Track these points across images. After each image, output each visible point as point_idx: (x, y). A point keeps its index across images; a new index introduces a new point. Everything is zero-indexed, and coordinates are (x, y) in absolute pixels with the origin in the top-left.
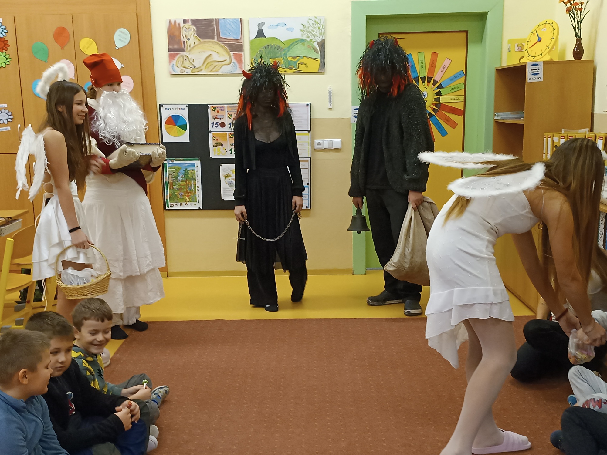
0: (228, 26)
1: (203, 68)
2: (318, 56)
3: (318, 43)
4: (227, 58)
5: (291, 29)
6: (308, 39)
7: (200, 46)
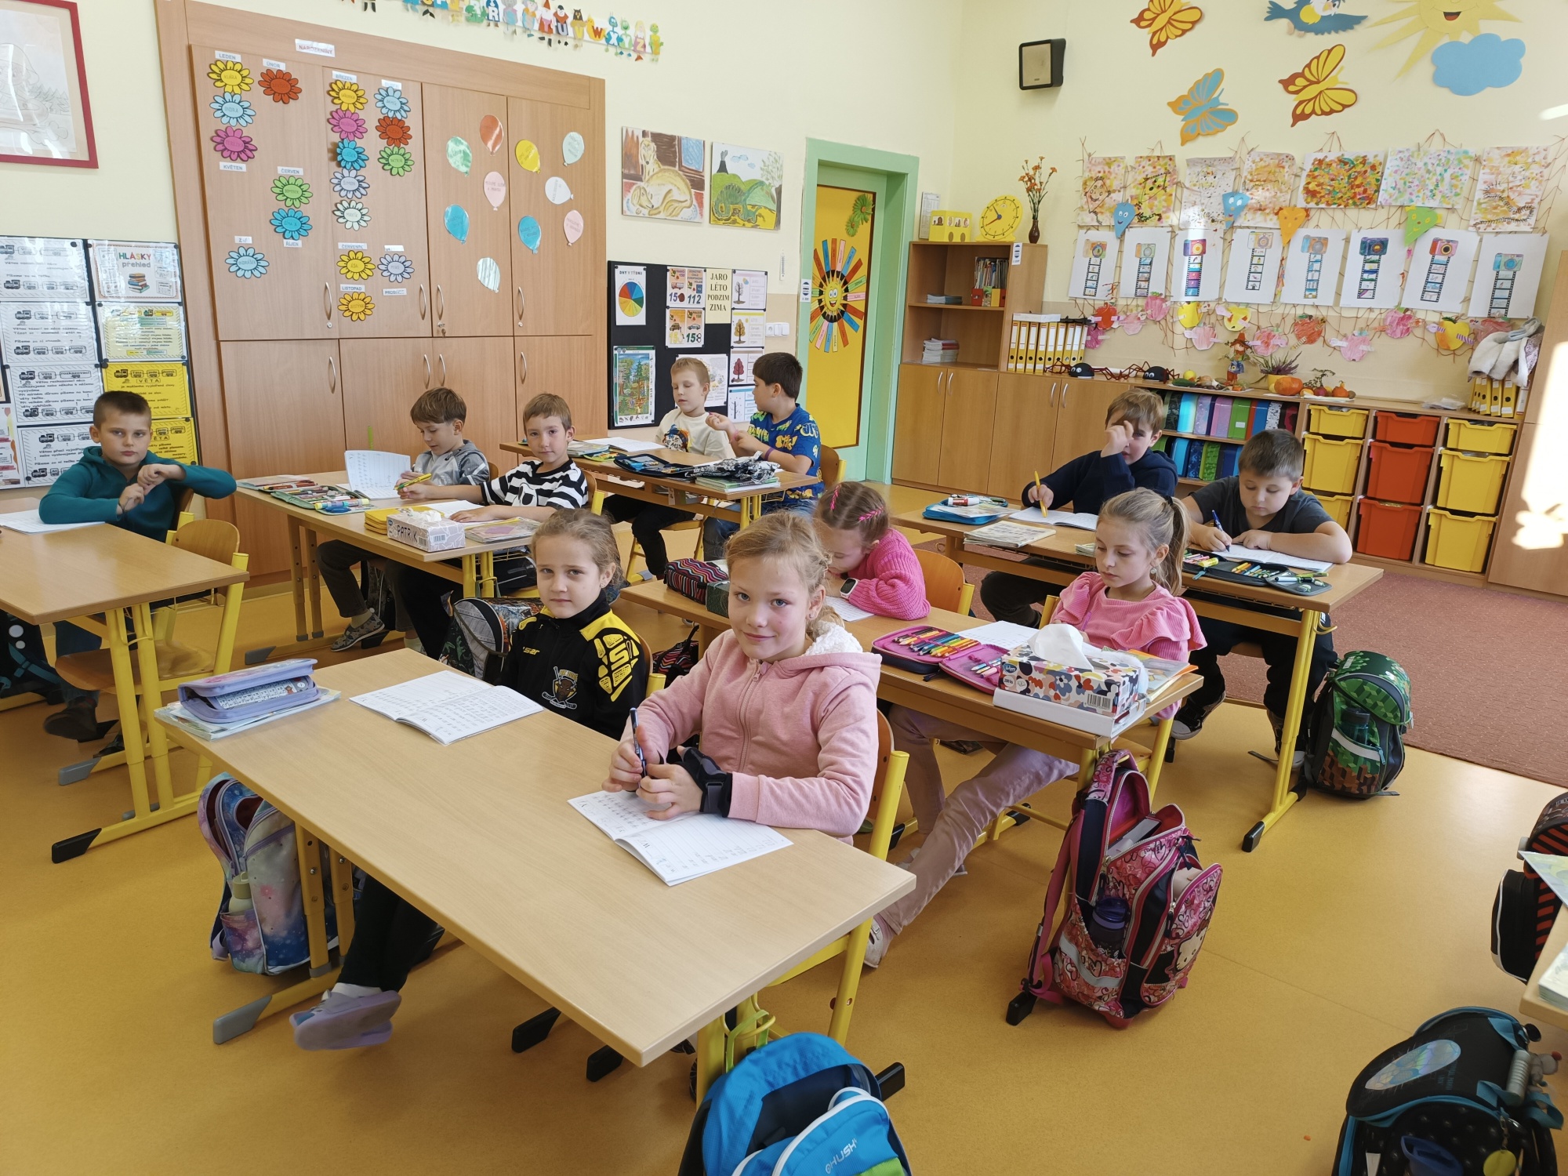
0: (691, 150)
1: (661, 209)
2: (774, 207)
3: (776, 189)
4: (688, 198)
5: (751, 165)
6: (767, 183)
7: (660, 175)
